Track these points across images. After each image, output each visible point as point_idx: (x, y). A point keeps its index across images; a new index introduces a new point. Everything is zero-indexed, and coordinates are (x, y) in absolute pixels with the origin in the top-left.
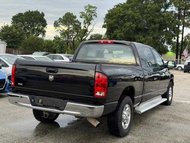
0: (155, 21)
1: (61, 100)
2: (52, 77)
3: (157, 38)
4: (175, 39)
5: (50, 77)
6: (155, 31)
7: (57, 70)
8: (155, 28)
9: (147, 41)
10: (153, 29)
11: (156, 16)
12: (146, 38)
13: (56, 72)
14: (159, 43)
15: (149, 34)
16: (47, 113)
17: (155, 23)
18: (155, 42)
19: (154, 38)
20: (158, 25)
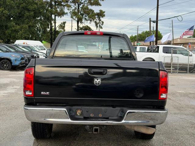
0: (29, 8)
1: (111, 108)
2: (99, 80)
3: (33, 26)
4: (49, 28)
5: (96, 80)
6: (30, 19)
7: (106, 71)
8: (30, 16)
9: (23, 30)
10: (27, 17)
11: (29, 3)
12: (21, 26)
13: (104, 73)
14: (35, 32)
15: (23, 22)
16: (97, 128)
17: (29, 10)
18: (31, 31)
19: (29, 26)
20: (32, 13)
